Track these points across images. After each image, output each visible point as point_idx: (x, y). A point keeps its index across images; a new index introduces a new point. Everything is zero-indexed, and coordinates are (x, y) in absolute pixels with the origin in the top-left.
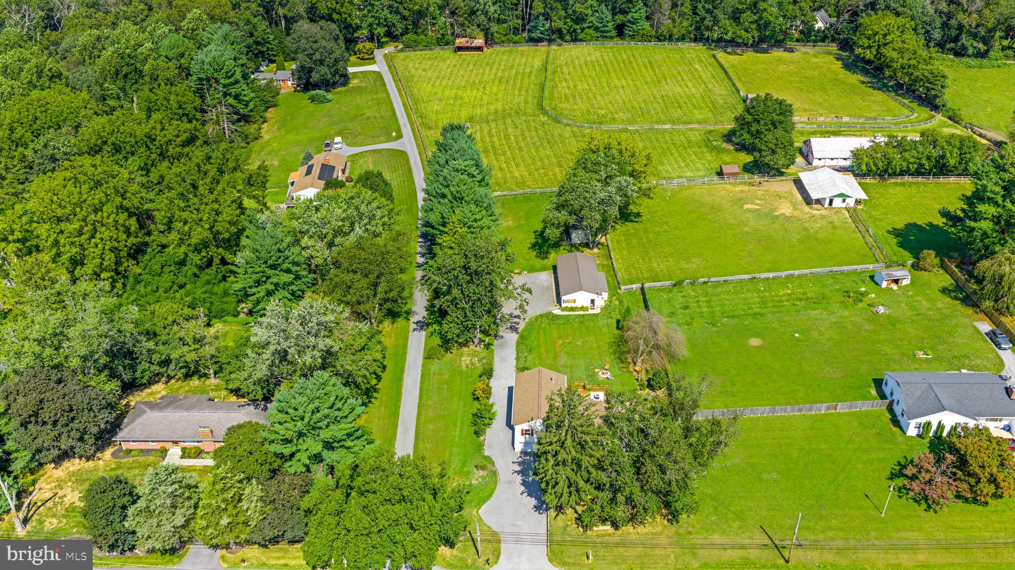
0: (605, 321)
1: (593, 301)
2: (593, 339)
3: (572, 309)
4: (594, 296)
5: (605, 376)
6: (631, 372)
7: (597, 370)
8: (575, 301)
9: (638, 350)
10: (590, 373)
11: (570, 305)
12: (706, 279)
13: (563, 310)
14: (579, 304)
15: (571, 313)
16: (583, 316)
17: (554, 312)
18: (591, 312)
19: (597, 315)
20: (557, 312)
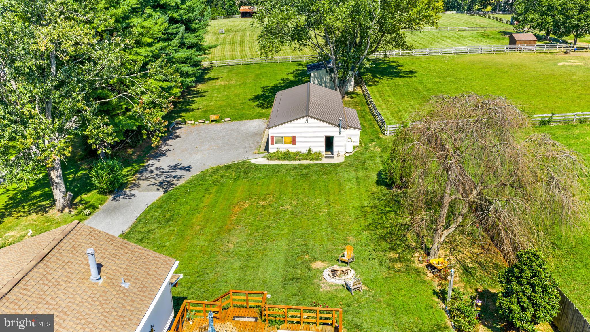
0: (353, 174)
1: (329, 142)
2: (320, 200)
3: (288, 156)
4: (332, 131)
5: (339, 281)
6: (418, 272)
7: (317, 265)
8: (294, 140)
9: (440, 203)
10: (298, 272)
11: (283, 148)
12: (547, 116)
13: (271, 157)
14: (301, 147)
15: (286, 162)
16: (308, 166)
17: (253, 161)
18: (325, 161)
19: (338, 165)
20: (261, 160)
